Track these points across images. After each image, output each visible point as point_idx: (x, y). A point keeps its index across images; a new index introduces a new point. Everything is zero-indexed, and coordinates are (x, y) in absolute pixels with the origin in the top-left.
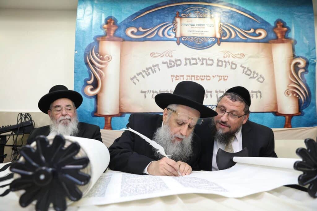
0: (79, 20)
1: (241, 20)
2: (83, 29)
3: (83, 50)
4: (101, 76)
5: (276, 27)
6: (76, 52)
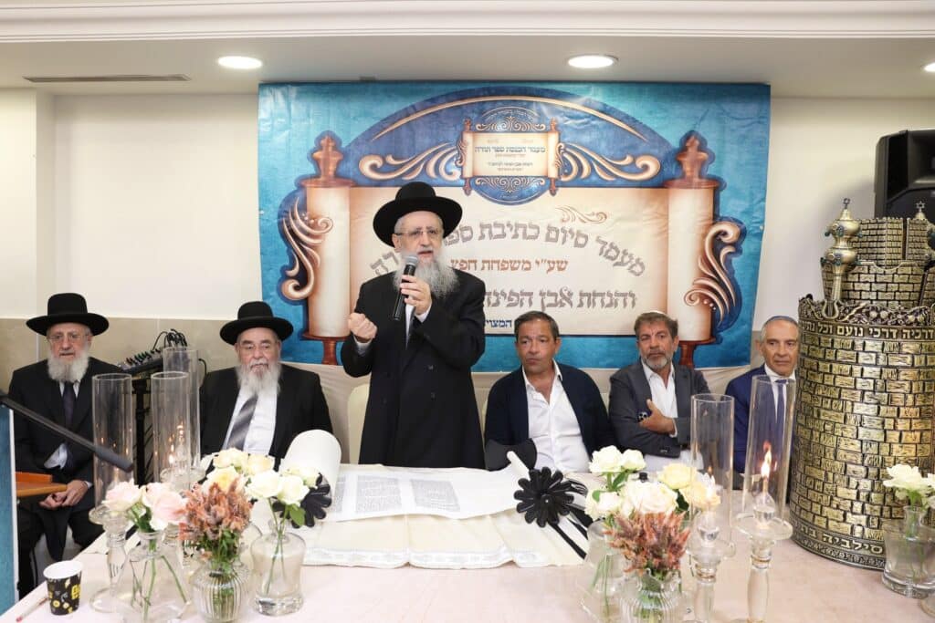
1: (605, 136)
4: (313, 263)
5: (682, 149)
6: (262, 212)
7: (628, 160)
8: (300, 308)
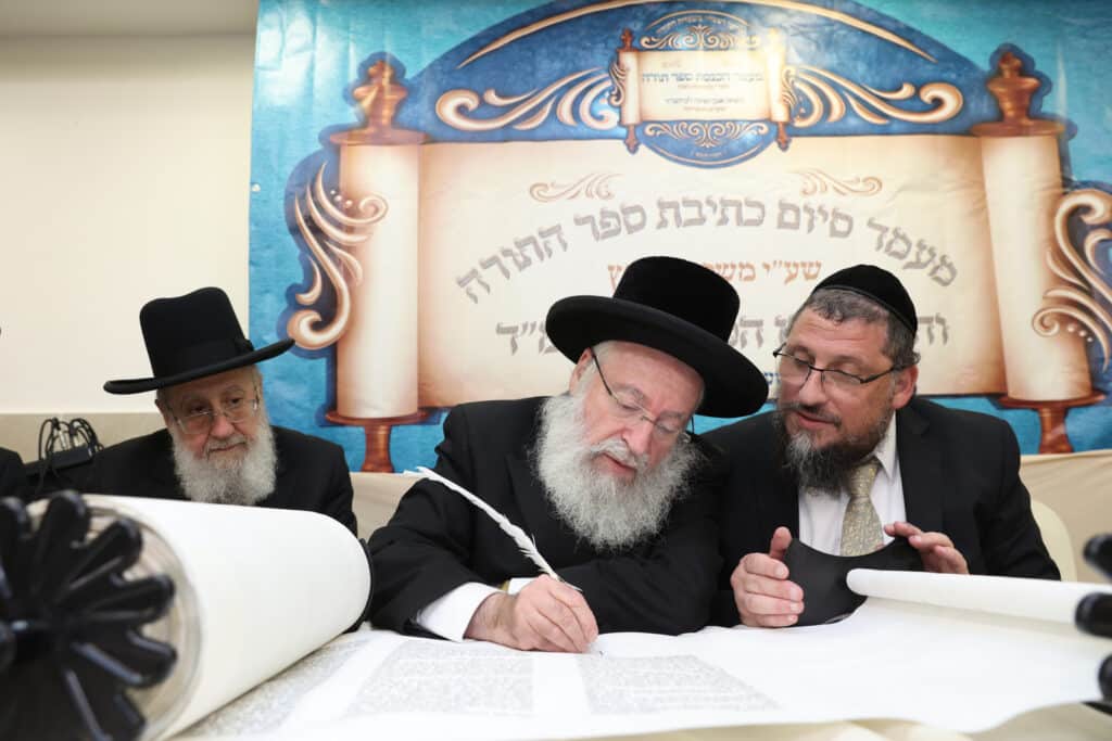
0: (264, 69)
1: (862, 53)
2: (279, 102)
3: (279, 179)
4: (348, 276)
5: (997, 73)
6: (257, 188)
7: (907, 91)
8: (322, 363)
